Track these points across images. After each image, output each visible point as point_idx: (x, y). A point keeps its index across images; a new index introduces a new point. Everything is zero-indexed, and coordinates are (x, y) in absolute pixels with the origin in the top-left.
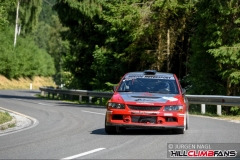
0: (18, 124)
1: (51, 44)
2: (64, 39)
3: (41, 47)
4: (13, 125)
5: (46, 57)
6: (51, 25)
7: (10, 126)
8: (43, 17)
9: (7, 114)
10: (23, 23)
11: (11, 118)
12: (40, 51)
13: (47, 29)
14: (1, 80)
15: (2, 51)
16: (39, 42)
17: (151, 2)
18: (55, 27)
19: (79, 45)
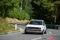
0: (21, 31)
1: (29, 12)
2: (32, 11)
3: (27, 12)
5: (28, 15)
6: (29, 7)
7: (19, 31)
8: (27, 5)
9: (18, 28)
10: (23, 7)
11: (19, 29)
12: (26, 13)
13: (28, 8)
14: (17, 20)
15: (18, 13)
16: (26, 11)
17: (54, 2)
18: (30, 8)
19: (36, 12)
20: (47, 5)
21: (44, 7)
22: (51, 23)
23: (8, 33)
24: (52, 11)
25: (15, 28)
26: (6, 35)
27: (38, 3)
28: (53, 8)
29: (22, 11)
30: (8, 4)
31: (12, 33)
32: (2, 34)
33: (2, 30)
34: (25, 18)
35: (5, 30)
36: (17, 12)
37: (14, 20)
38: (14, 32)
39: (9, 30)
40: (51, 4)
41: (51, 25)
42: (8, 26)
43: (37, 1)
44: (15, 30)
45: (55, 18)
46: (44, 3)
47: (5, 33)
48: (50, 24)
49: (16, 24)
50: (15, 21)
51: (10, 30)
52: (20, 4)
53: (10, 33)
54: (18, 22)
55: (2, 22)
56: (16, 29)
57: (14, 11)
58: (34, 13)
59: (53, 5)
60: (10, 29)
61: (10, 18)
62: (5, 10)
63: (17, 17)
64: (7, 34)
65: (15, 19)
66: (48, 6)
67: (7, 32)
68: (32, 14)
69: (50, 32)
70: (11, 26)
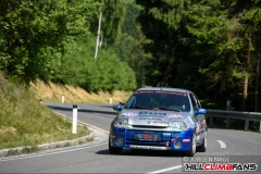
1: (134, 57)
2: (146, 52)
3: (123, 59)
4: (92, 140)
5: (127, 71)
6: (133, 36)
7: (88, 140)
8: (126, 29)
9: (85, 128)
10: (104, 35)
11: (89, 132)
12: (122, 64)
13: (128, 41)
14: (81, 93)
15: (83, 64)
16: (121, 54)
17: (241, 15)
18: (139, 39)
19: (163, 58)
20: (210, 27)
21: (197, 33)
22: (228, 103)
23: (40, 146)
24: (229, 53)
25: (69, 125)
26: (33, 155)
27: (172, 19)
28: (235, 39)
29: (104, 52)
30: (42, 23)
31: (57, 147)
32: (16, 153)
33: (15, 134)
34: (116, 82)
35: (27, 135)
36: (79, 58)
37: (66, 93)
38: (67, 145)
39: (46, 135)
40: (228, 22)
41: (225, 114)
42: (39, 115)
43: (166, 11)
44: (72, 136)
45: (246, 82)
46: (196, 17)
47: (29, 147)
48: (224, 107)
49: (75, 107)
50: (71, 97)
51: (48, 136)
52: (92, 24)
53: (49, 145)
54: (86, 100)
55: (13, 100)
56: (74, 131)
57: (66, 55)
58: (154, 63)
59: (233, 24)
60: (47, 131)
61: (52, 85)
62: (29, 47)
63: (83, 81)
64: (34, 150)
65: (71, 88)
66: (213, 30)
67: (37, 142)
68: (147, 68)
69: (221, 142)
70: (54, 116)
